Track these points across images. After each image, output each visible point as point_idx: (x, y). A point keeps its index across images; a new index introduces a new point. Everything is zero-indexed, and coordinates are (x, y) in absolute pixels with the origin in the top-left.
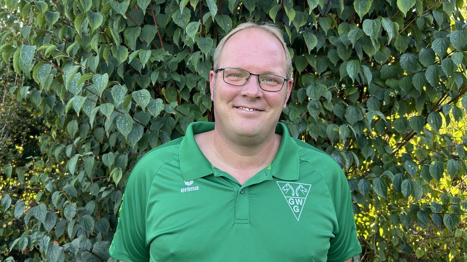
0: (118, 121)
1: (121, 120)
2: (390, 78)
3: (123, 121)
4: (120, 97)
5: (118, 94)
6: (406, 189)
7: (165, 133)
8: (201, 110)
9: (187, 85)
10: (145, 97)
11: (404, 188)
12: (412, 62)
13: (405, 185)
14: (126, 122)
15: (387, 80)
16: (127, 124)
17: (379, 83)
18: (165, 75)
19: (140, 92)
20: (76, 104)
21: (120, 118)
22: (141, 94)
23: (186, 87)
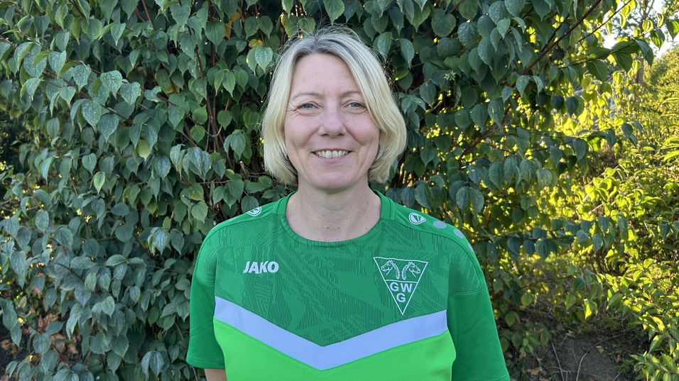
0: (83, 108)
1: (88, 107)
2: (451, 55)
3: (90, 109)
4: (83, 79)
5: (80, 76)
6: (462, 200)
7: (150, 127)
8: (197, 98)
9: (179, 67)
10: (116, 80)
11: (460, 198)
12: (474, 33)
13: (461, 194)
14: (94, 109)
15: (447, 58)
16: (95, 113)
17: (437, 63)
18: (148, 54)
19: (110, 74)
20: (30, 86)
21: (87, 105)
22: (111, 76)
23: (177, 70)
